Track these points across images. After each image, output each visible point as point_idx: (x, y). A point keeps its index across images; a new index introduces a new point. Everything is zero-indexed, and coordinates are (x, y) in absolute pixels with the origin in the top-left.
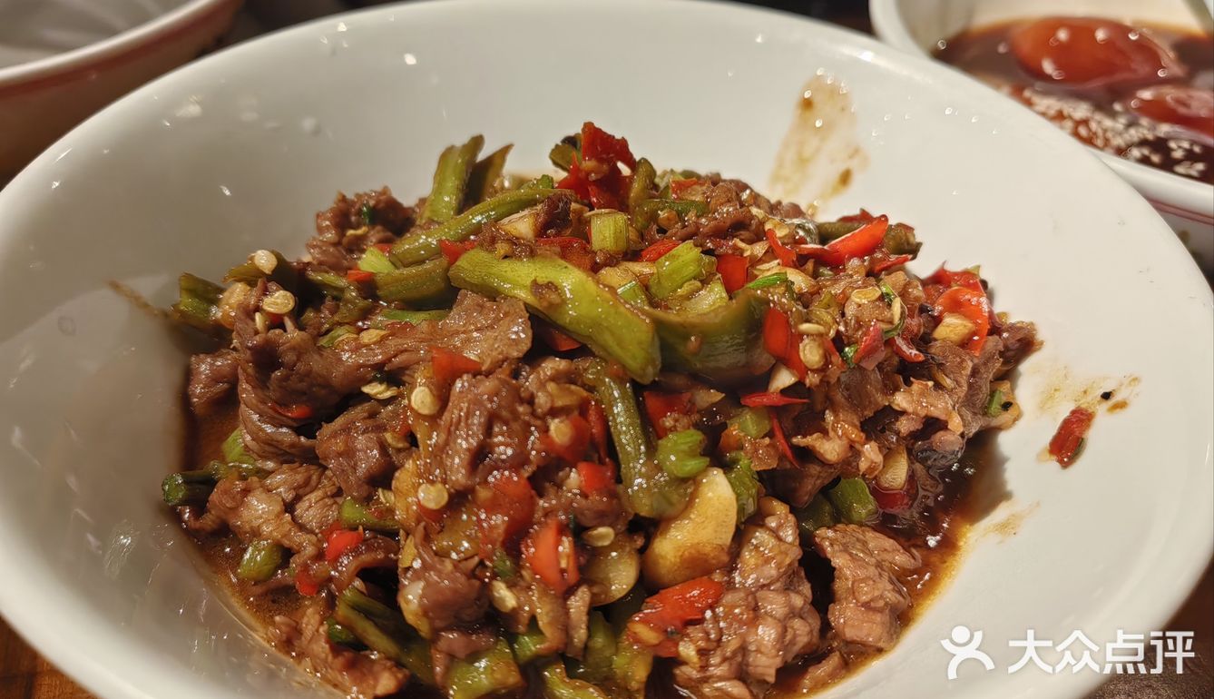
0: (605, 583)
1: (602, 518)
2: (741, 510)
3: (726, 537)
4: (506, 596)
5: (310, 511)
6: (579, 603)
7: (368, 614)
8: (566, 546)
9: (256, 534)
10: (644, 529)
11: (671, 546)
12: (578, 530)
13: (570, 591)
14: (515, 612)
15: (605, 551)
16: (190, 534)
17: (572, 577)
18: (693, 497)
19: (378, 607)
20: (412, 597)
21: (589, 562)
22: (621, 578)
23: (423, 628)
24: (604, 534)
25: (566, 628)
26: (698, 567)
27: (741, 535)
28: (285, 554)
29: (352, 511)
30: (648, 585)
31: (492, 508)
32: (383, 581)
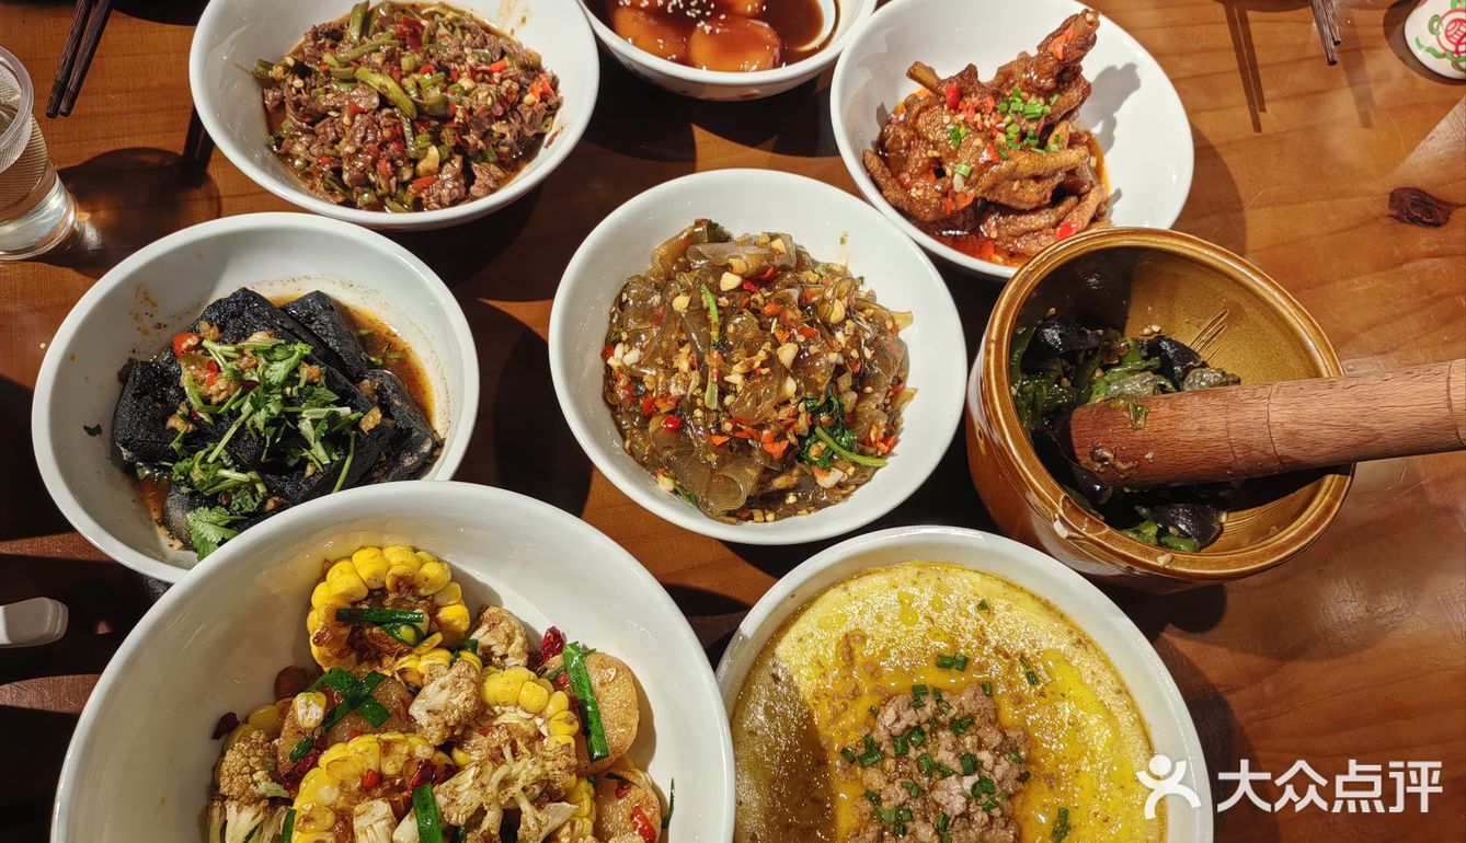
0: (402, 176)
1: (399, 158)
2: (441, 158)
3: (437, 165)
4: (372, 178)
5: (315, 150)
6: (393, 181)
7: (334, 181)
8: (389, 165)
9: (298, 156)
10: (415, 162)
11: (422, 166)
12: (392, 162)
13: (390, 178)
14: (375, 183)
15: (400, 168)
16: (278, 155)
17: (391, 173)
18: (426, 153)
19: (337, 179)
20: (346, 177)
21: (396, 171)
22: (407, 175)
23: (349, 185)
24: (400, 163)
25: (390, 188)
26: (429, 173)
27: (442, 164)
28: (308, 163)
29: (328, 151)
30: (415, 176)
31: (368, 153)
32: (338, 172)
